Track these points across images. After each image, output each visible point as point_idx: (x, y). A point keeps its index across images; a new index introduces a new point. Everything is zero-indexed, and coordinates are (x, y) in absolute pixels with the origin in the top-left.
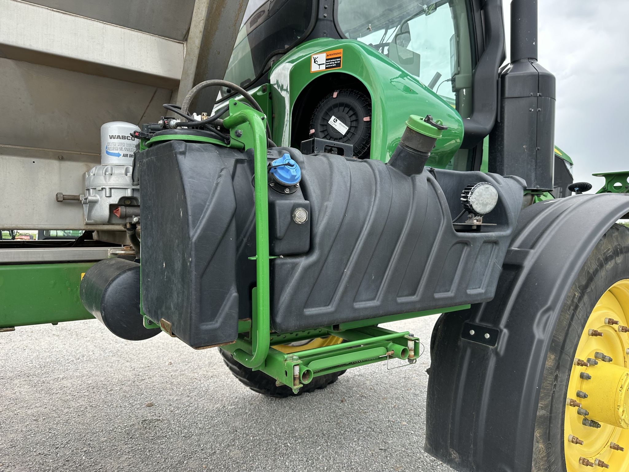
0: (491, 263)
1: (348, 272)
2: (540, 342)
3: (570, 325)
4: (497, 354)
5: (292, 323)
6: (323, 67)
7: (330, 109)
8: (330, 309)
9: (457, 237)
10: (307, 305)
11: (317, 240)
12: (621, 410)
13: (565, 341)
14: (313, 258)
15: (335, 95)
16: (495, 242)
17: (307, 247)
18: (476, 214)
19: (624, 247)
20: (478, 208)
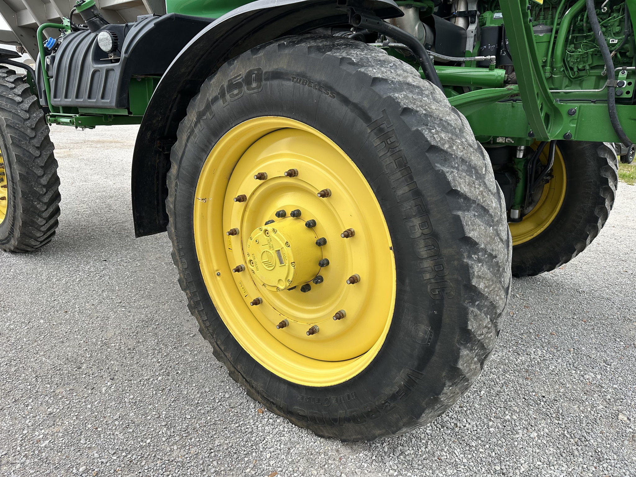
0: (113, 82)
9: (94, 67)
10: (54, 97)
11: (54, 71)
14: (53, 78)
16: (113, 69)
17: (53, 74)
19: (266, 73)
20: (104, 49)
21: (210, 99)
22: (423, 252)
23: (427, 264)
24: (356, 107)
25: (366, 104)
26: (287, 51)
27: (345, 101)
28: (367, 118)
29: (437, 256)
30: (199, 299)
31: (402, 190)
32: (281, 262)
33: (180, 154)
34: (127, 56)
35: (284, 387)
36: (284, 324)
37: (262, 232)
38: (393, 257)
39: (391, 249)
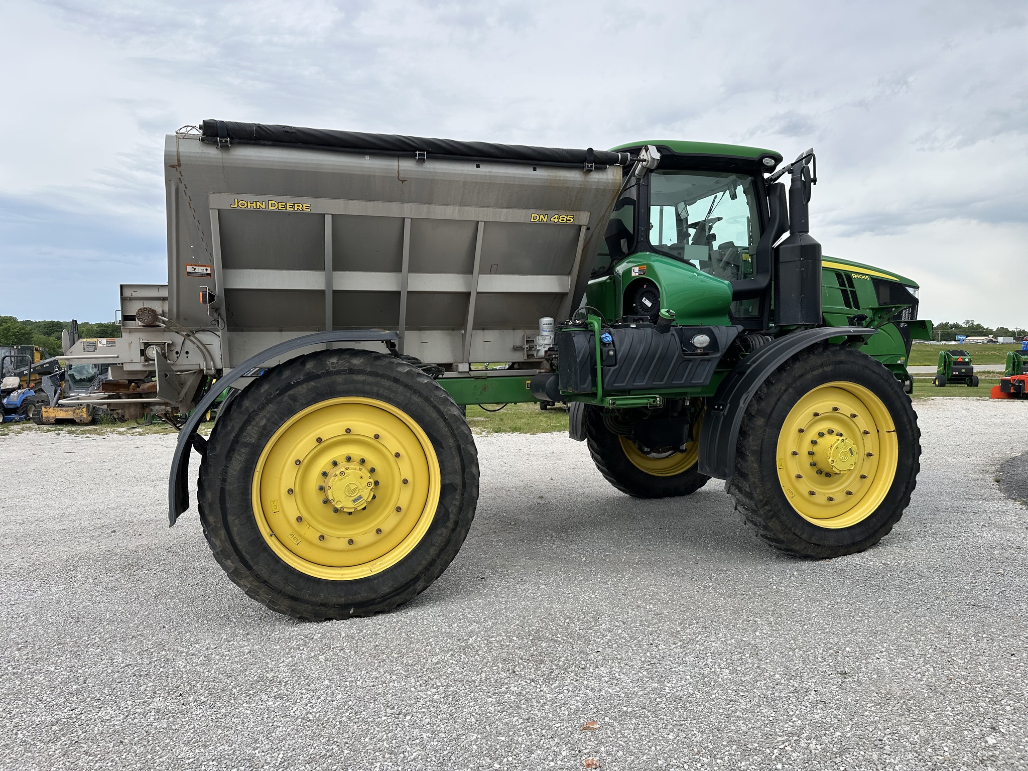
0: (708, 369)
1: (630, 372)
2: (741, 407)
3: (776, 404)
4: (724, 415)
5: (609, 388)
6: (637, 274)
7: (643, 294)
8: (624, 384)
9: (683, 358)
10: (614, 383)
11: (618, 361)
12: (830, 460)
13: (772, 412)
14: (616, 367)
15: (645, 286)
16: (709, 360)
17: (614, 363)
18: (698, 348)
19: (835, 361)
20: (698, 345)
21: (797, 375)
22: (908, 427)
23: (910, 432)
24: (878, 374)
25: (881, 373)
26: (842, 352)
27: (874, 372)
28: (883, 379)
29: (911, 427)
30: (780, 507)
31: (899, 405)
32: (852, 453)
33: (769, 410)
34: (724, 351)
35: (846, 532)
36: (831, 499)
37: (839, 442)
38: (894, 435)
39: (894, 431)
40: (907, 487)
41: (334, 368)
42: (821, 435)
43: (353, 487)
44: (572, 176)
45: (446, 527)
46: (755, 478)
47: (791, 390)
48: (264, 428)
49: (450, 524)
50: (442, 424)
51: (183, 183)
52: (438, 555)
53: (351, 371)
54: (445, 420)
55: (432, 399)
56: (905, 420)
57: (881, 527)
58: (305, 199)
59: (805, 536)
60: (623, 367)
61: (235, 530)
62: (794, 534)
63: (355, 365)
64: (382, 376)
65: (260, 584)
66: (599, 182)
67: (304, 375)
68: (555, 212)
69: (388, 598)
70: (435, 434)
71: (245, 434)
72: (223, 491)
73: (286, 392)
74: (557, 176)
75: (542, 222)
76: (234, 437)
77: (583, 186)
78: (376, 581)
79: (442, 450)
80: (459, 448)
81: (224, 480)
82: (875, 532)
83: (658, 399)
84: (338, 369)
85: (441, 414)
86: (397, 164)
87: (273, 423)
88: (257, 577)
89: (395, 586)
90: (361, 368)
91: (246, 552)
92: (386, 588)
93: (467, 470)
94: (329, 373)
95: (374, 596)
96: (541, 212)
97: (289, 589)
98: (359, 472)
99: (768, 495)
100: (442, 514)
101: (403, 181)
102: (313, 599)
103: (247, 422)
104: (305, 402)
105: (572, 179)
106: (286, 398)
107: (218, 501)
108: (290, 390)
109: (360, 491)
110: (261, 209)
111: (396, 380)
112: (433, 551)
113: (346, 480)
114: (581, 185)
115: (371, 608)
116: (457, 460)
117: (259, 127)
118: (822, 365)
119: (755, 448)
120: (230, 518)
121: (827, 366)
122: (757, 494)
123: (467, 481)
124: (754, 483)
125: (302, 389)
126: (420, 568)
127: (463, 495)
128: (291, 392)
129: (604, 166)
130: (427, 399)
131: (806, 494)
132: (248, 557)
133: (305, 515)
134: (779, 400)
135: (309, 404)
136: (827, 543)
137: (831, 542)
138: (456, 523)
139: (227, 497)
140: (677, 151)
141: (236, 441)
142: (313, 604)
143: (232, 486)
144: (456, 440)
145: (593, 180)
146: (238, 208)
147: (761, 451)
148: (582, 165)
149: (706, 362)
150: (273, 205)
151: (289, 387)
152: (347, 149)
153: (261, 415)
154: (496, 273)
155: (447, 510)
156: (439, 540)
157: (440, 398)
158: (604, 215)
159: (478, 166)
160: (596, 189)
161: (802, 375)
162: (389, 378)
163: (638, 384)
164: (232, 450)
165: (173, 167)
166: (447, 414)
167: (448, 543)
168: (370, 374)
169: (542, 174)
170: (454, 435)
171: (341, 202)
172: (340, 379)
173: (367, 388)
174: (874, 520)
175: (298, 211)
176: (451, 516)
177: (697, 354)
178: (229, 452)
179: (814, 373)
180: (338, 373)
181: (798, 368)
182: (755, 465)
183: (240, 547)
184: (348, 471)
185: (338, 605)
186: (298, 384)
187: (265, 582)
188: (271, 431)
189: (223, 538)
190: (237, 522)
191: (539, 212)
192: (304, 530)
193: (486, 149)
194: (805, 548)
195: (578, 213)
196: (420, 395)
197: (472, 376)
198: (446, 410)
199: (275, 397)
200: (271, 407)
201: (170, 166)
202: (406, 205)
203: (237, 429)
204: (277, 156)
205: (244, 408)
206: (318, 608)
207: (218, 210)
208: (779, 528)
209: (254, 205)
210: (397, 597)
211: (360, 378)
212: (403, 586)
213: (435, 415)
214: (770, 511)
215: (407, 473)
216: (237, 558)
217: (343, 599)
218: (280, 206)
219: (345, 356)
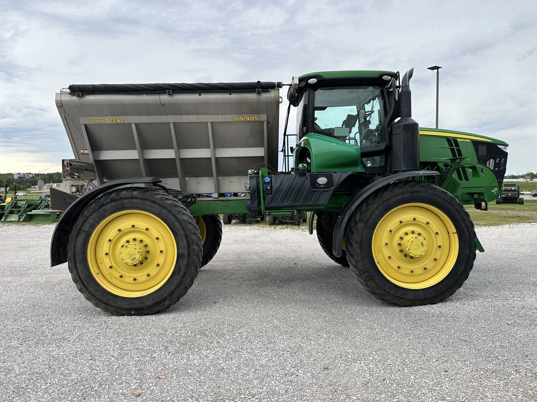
0: (326, 196)
1: (280, 198)
3: (371, 216)
5: (268, 206)
7: (307, 155)
8: (276, 204)
9: (311, 190)
10: (270, 204)
11: (273, 192)
12: (407, 249)
13: (368, 220)
14: (272, 195)
15: (308, 152)
16: (327, 191)
17: (271, 193)
19: (411, 191)
20: (321, 183)
21: (385, 199)
22: (466, 231)
23: (467, 234)
24: (443, 199)
25: (446, 198)
26: (417, 186)
27: (440, 197)
28: (447, 201)
29: (468, 231)
30: (375, 274)
31: (459, 217)
32: (423, 246)
33: (366, 219)
34: (337, 186)
36: (412, 272)
37: (413, 238)
38: (456, 235)
39: (456, 233)
40: (465, 267)
41: (124, 196)
42: (406, 234)
43: (131, 253)
44: (252, 96)
45: (180, 275)
46: (358, 257)
47: (380, 208)
48: (92, 223)
49: (182, 274)
50: (177, 224)
51: (67, 114)
52: (176, 289)
53: (132, 198)
54: (179, 222)
55: (173, 211)
56: (464, 226)
57: (446, 290)
58: (121, 117)
59: (392, 292)
60: (276, 195)
61: (80, 270)
62: (384, 290)
63: (134, 195)
64: (147, 200)
65: (91, 296)
66: (266, 98)
67: (110, 200)
68: (247, 115)
69: (151, 308)
70: (174, 229)
71: (84, 226)
72: (74, 252)
73: (102, 207)
74: (243, 97)
75: (241, 121)
76: (79, 228)
77: (258, 101)
78: (144, 299)
79: (177, 236)
80: (186, 236)
81: (75, 247)
82: (442, 293)
83: (295, 212)
84: (126, 196)
85: (177, 219)
86: (159, 97)
87: (96, 222)
88: (90, 292)
89: (153, 302)
90: (137, 196)
91: (84, 281)
92: (149, 303)
93: (191, 247)
94: (122, 199)
95: (143, 306)
96: (240, 115)
97: (104, 299)
98: (134, 246)
99: (366, 267)
100: (177, 269)
101: (164, 105)
102: (114, 305)
103: (85, 221)
104: (110, 212)
105: (251, 98)
106: (101, 210)
107: (73, 257)
108: (103, 206)
109: (135, 255)
110: (102, 123)
111: (154, 202)
112: (173, 287)
113: (128, 250)
114: (257, 100)
115: (142, 311)
116: (185, 241)
117: (93, 85)
118: (402, 194)
119: (358, 240)
120: (78, 265)
121: (405, 194)
122: (359, 266)
123: (191, 252)
124: (357, 260)
125: (108, 206)
126: (166, 295)
127: (188, 259)
128: (103, 208)
129: (268, 90)
130: (170, 211)
131: (396, 268)
132: (85, 283)
133: (114, 265)
134: (372, 213)
135: (112, 213)
136: (407, 297)
137: (410, 296)
138: (185, 273)
139: (76, 255)
140: (326, 77)
141: (80, 230)
142: (115, 307)
143: (78, 250)
144: (185, 232)
145: (263, 97)
146: (92, 123)
147: (361, 243)
148: (255, 90)
149: (326, 192)
150: (107, 121)
151: (103, 205)
152: (134, 92)
153: (91, 218)
154: (226, 147)
155: (180, 267)
156: (176, 281)
157: (177, 211)
158: (275, 115)
159: (200, 95)
160: (265, 102)
161: (388, 199)
162: (150, 201)
163: (285, 204)
164: (78, 234)
165: (60, 107)
166: (180, 219)
167: (181, 283)
168: (141, 199)
169: (234, 96)
170: (184, 229)
171: (138, 117)
172: (126, 201)
173: (140, 206)
174: (441, 286)
175: (119, 123)
176: (182, 270)
177: (321, 188)
178: (77, 235)
179: (397, 198)
180: (126, 198)
181: (386, 195)
182: (358, 250)
183: (82, 278)
184: (129, 245)
185: (126, 308)
186: (107, 203)
187: (93, 295)
188: (95, 225)
189: (75, 274)
190: (80, 266)
191: (239, 116)
192: (113, 272)
193: (202, 86)
194: (393, 299)
195: (260, 115)
196: (166, 209)
197: (220, 200)
198: (180, 217)
199: (97, 210)
200: (95, 214)
201: (59, 107)
202: (169, 116)
203: (81, 224)
204: (103, 98)
205: (84, 214)
206: (117, 309)
207: (84, 124)
208: (375, 286)
209: (99, 121)
210: (155, 308)
211: (136, 201)
212: (158, 303)
213: (173, 219)
214: (368, 276)
215: (162, 247)
216: (81, 283)
217: (128, 306)
218: (110, 121)
219: (129, 191)
